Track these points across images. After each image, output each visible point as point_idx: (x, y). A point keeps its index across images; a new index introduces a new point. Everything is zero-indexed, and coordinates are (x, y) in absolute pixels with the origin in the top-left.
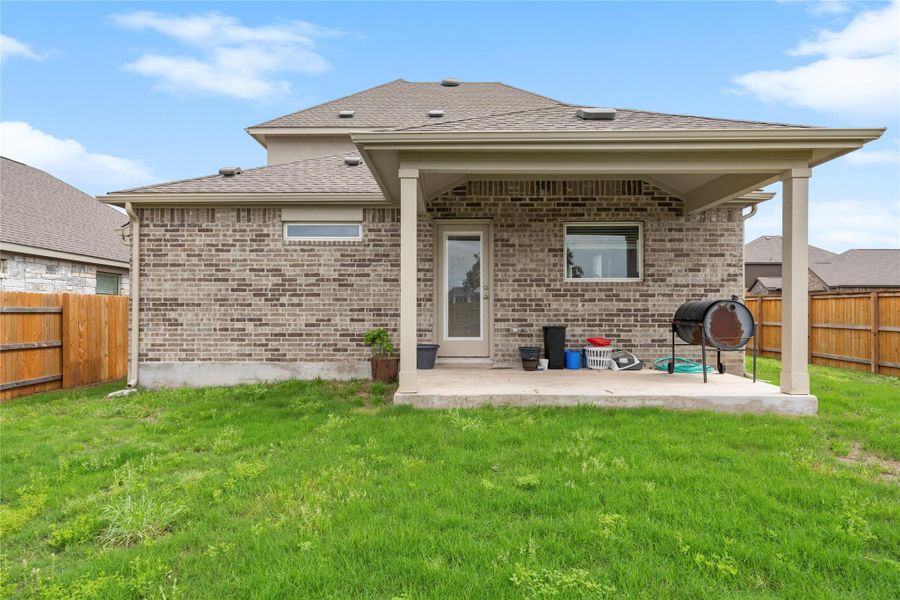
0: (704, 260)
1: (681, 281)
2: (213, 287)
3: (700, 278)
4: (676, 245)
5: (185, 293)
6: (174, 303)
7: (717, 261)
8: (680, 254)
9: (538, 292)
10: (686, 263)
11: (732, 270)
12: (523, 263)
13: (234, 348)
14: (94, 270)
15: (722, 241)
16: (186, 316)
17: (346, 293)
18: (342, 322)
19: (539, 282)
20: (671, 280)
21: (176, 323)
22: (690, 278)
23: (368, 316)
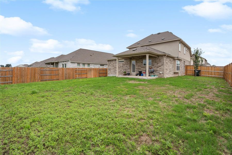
0: (159, 63)
1: (156, 65)
2: (113, 67)
3: (158, 65)
4: (155, 61)
5: (111, 68)
6: (110, 69)
7: (160, 63)
8: (156, 62)
9: (140, 67)
10: (156, 63)
11: (162, 64)
12: (139, 64)
13: (115, 73)
14: (100, 65)
15: (161, 60)
16: (111, 70)
17: (123, 68)
18: (122, 71)
19: (140, 66)
20: (155, 65)
21: (110, 71)
22: (157, 65)
23: (124, 70)
